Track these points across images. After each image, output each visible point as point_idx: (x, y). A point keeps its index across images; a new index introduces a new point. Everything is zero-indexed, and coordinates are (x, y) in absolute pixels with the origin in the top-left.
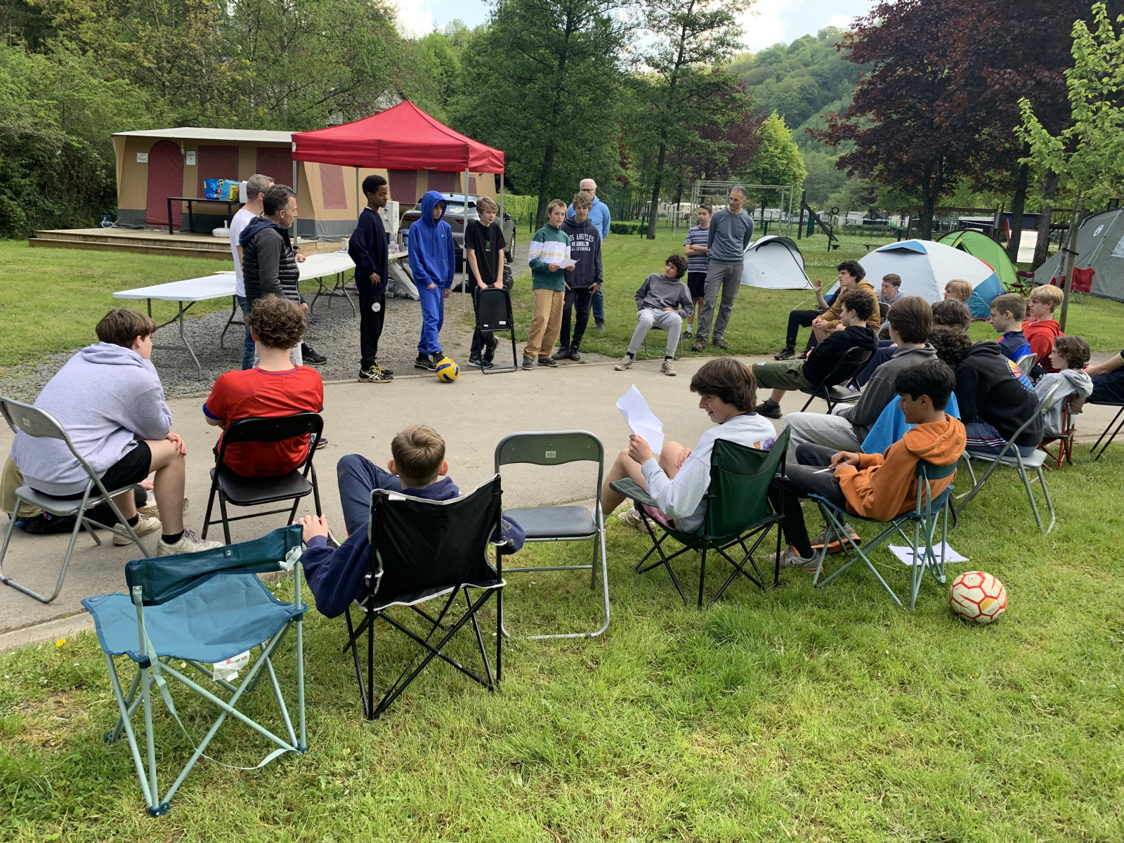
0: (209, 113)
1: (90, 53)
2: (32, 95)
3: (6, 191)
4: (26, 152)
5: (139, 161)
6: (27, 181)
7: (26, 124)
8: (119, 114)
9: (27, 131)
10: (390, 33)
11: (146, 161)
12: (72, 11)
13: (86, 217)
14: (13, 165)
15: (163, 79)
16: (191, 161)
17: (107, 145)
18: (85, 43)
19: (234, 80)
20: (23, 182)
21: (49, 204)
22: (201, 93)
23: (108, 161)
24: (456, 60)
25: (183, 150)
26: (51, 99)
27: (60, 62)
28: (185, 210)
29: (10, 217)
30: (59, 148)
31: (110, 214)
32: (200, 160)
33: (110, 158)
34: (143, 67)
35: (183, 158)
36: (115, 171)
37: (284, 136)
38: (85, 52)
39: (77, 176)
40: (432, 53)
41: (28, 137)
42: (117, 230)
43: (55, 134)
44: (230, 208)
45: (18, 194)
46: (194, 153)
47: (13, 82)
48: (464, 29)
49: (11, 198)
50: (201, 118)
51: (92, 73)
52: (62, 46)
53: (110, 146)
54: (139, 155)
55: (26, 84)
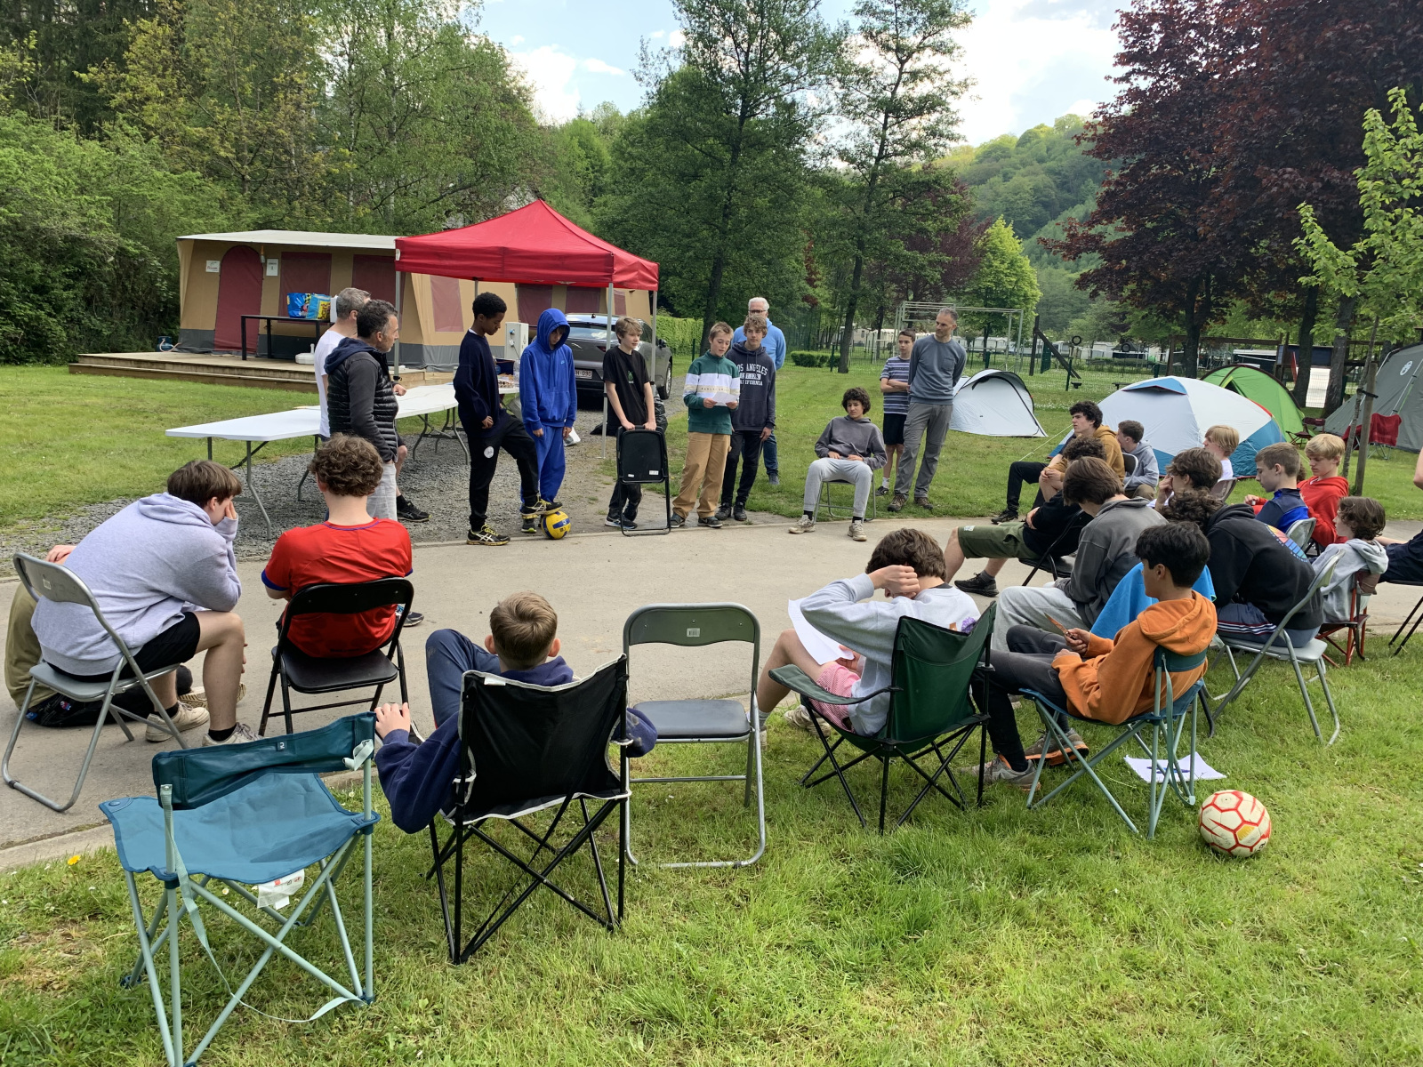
0: (297, 214)
1: (155, 140)
2: (82, 190)
3: (45, 305)
4: (71, 258)
5: (208, 270)
6: (70, 293)
7: (73, 225)
8: (185, 214)
9: (73, 233)
10: (524, 119)
11: (218, 271)
12: (135, 89)
13: (141, 339)
14: (54, 274)
15: (243, 172)
16: (272, 270)
17: (170, 251)
18: (149, 128)
19: (329, 173)
20: (65, 294)
21: (95, 322)
22: (289, 188)
23: (171, 270)
24: (605, 151)
25: (263, 258)
26: (104, 195)
27: (118, 151)
28: (263, 331)
29: (47, 337)
30: (111, 253)
31: (171, 334)
32: (283, 271)
33: (174, 267)
34: (219, 157)
35: (262, 268)
36: (178, 282)
37: (386, 242)
38: (148, 138)
39: (133, 289)
40: (575, 142)
41: (75, 240)
42: (178, 355)
43: (108, 237)
44: (318, 329)
45: (58, 309)
46: (276, 261)
47: (59, 174)
48: (616, 114)
49: (50, 315)
50: (287, 219)
51: (155, 162)
52: (123, 134)
53: (175, 252)
54: (209, 263)
55: (75, 176)
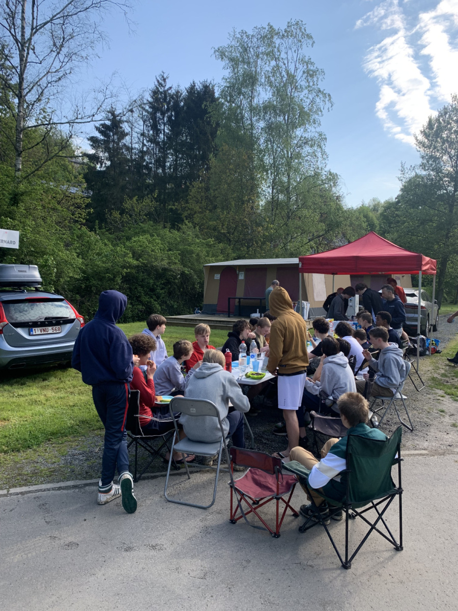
0: (250, 253)
1: (197, 228)
2: (170, 250)
3: (154, 296)
4: (164, 277)
5: (215, 278)
6: (163, 291)
7: (165, 263)
8: (208, 256)
9: (165, 267)
10: (339, 208)
11: (219, 278)
12: (192, 209)
13: (189, 309)
14: (158, 284)
15: (230, 238)
16: (241, 277)
17: (201, 272)
18: (196, 224)
19: (264, 235)
20: (161, 292)
21: (170, 302)
22: (248, 243)
23: (201, 279)
24: (375, 219)
25: (237, 271)
26: (177, 251)
27: (184, 233)
28: (237, 304)
29: (153, 310)
30: (179, 274)
31: (200, 306)
32: (246, 276)
33: (200, 277)
34: (221, 233)
35: (237, 276)
36: (204, 285)
38: (195, 227)
39: (186, 287)
40: (362, 216)
41: (165, 270)
42: (203, 315)
43: (177, 267)
44: (261, 302)
45: (158, 298)
46: (243, 273)
47: (162, 244)
48: (379, 203)
49: (155, 300)
50: (247, 255)
51: (197, 236)
52: (187, 226)
53: (203, 272)
54: (216, 275)
55: (167, 244)
